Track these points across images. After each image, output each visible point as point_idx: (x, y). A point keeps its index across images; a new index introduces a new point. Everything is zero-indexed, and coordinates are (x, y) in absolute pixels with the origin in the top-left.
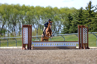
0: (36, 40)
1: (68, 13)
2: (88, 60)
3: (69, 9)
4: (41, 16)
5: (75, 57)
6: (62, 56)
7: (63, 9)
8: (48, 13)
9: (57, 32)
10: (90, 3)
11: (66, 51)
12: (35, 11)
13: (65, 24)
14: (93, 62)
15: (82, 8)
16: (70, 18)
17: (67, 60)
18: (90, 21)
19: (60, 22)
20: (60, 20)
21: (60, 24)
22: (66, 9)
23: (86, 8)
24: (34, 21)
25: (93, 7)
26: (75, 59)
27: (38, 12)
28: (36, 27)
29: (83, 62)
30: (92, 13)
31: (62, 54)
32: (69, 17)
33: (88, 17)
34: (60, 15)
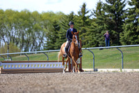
0: (6, 60)
1: (53, 20)
2: (80, 88)
3: (54, 14)
4: (13, 24)
5: (62, 83)
6: (45, 82)
7: (45, 14)
8: (24, 20)
9: (37, 48)
10: (84, 6)
11: (49, 74)
12: (4, 17)
13: (49, 36)
14: (88, 91)
15: (73, 13)
16: (57, 28)
17: (52, 88)
18: (85, 31)
19: (41, 33)
20: (41, 29)
21: (41, 35)
22: (51, 15)
23: (79, 13)
24: (4, 32)
25: (88, 12)
26: (62, 86)
27: (10, 18)
28: (6, 40)
29: (74, 90)
30: (87, 20)
31: (44, 79)
32: (55, 26)
33: (82, 26)
34: (42, 22)
